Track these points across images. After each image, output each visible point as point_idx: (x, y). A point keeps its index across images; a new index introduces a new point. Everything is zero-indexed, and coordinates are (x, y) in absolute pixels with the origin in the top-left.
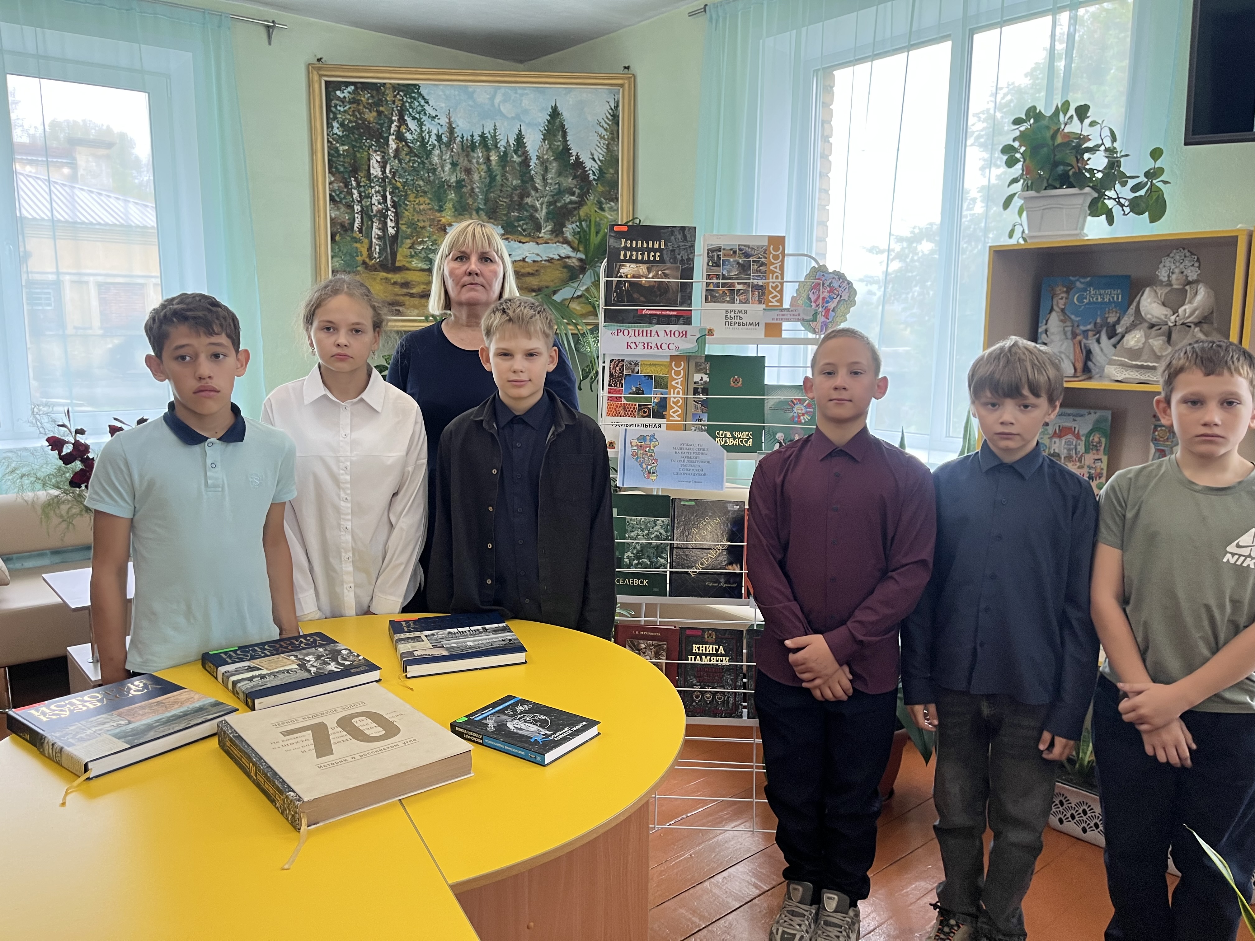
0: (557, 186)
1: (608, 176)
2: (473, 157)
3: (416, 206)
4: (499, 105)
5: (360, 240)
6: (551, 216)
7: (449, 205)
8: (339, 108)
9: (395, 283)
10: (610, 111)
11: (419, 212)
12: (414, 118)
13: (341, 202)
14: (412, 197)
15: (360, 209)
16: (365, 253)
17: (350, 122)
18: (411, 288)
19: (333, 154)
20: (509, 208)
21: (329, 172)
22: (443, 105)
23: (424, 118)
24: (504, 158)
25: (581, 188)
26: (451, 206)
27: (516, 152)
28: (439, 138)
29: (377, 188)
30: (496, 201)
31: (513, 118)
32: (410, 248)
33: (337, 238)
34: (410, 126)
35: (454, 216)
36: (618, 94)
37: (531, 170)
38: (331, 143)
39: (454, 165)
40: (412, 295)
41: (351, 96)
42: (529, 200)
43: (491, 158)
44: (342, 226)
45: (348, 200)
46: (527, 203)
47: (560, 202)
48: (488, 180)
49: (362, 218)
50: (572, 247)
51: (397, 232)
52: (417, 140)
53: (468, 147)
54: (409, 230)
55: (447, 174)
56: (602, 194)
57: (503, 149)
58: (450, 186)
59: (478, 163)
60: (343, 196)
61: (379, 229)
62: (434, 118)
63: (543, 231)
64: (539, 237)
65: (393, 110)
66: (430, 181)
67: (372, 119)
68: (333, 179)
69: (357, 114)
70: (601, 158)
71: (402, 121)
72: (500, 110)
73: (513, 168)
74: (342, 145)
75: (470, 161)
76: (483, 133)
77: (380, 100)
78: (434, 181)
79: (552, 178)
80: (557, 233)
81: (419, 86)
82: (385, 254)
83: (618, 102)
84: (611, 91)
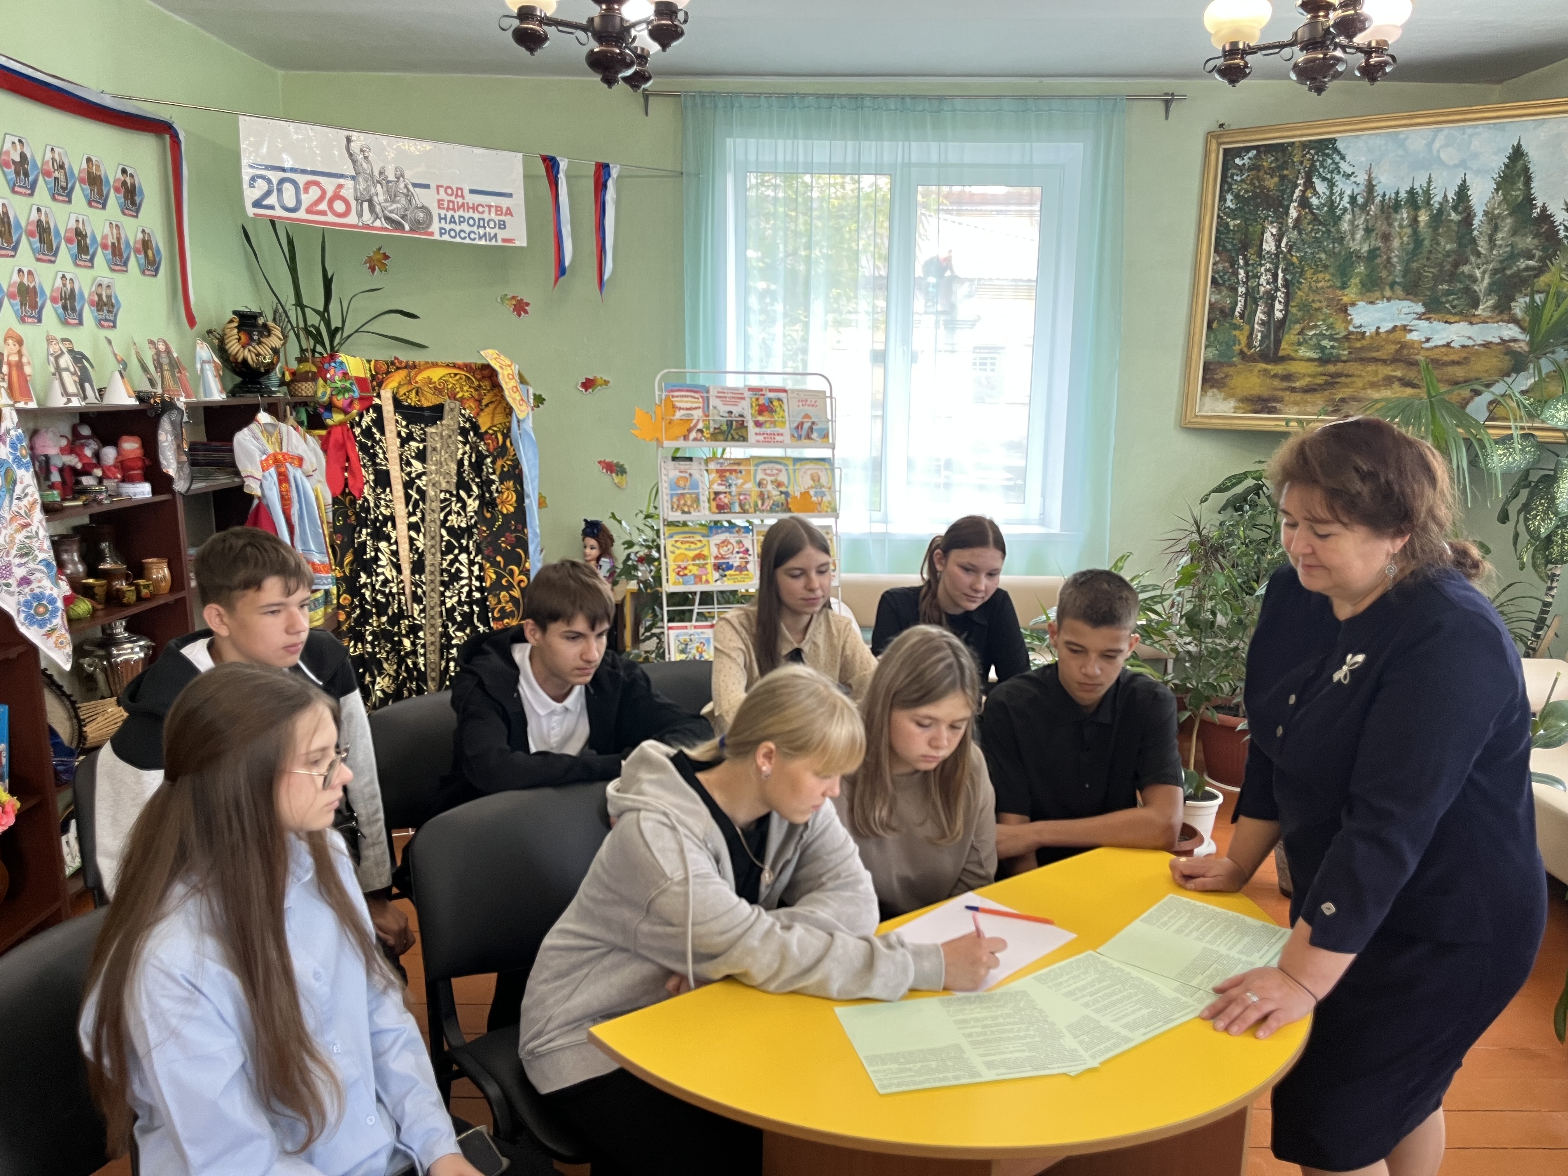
0: (1508, 249)
2: (1396, 220)
3: (1313, 284)
4: (1438, 151)
5: (1241, 326)
6: (1495, 288)
7: (1355, 281)
8: (1235, 177)
9: (1275, 376)
11: (1316, 291)
12: (1324, 179)
13: (1223, 284)
14: (1309, 274)
15: (1244, 291)
16: (1244, 341)
17: (1247, 192)
18: (1294, 382)
19: (1222, 229)
20: (1436, 281)
21: (1216, 251)
22: (1363, 159)
23: (1337, 177)
24: (1438, 218)
25: (1544, 250)
26: (1357, 281)
27: (1455, 208)
28: (1353, 199)
29: (1268, 265)
30: (1419, 273)
31: (1456, 166)
32: (1299, 334)
33: (1215, 325)
34: (1318, 189)
35: (1360, 294)
37: (1473, 230)
38: (1221, 218)
39: (1368, 231)
41: (1251, 162)
42: (1466, 269)
43: (1420, 219)
44: (1222, 311)
45: (1232, 282)
46: (1463, 273)
47: (1511, 268)
48: (1411, 246)
49: (1246, 301)
50: (1521, 327)
51: (1285, 316)
52: (1324, 205)
53: (1389, 207)
54: (1300, 314)
55: (1359, 244)
57: (1437, 206)
58: (1360, 257)
59: (1401, 226)
60: (1226, 277)
61: (1264, 313)
62: (1349, 176)
63: (1481, 307)
64: (1474, 315)
65: (1299, 171)
66: (1334, 252)
67: (1272, 187)
68: (1218, 259)
69: (1256, 182)
71: (1309, 184)
72: (1439, 157)
73: (1449, 229)
74: (1234, 219)
75: (1390, 225)
76: (1412, 189)
77: (1286, 162)
78: (1340, 252)
79: (1503, 238)
80: (1503, 310)
81: (1335, 140)
82: (1267, 342)
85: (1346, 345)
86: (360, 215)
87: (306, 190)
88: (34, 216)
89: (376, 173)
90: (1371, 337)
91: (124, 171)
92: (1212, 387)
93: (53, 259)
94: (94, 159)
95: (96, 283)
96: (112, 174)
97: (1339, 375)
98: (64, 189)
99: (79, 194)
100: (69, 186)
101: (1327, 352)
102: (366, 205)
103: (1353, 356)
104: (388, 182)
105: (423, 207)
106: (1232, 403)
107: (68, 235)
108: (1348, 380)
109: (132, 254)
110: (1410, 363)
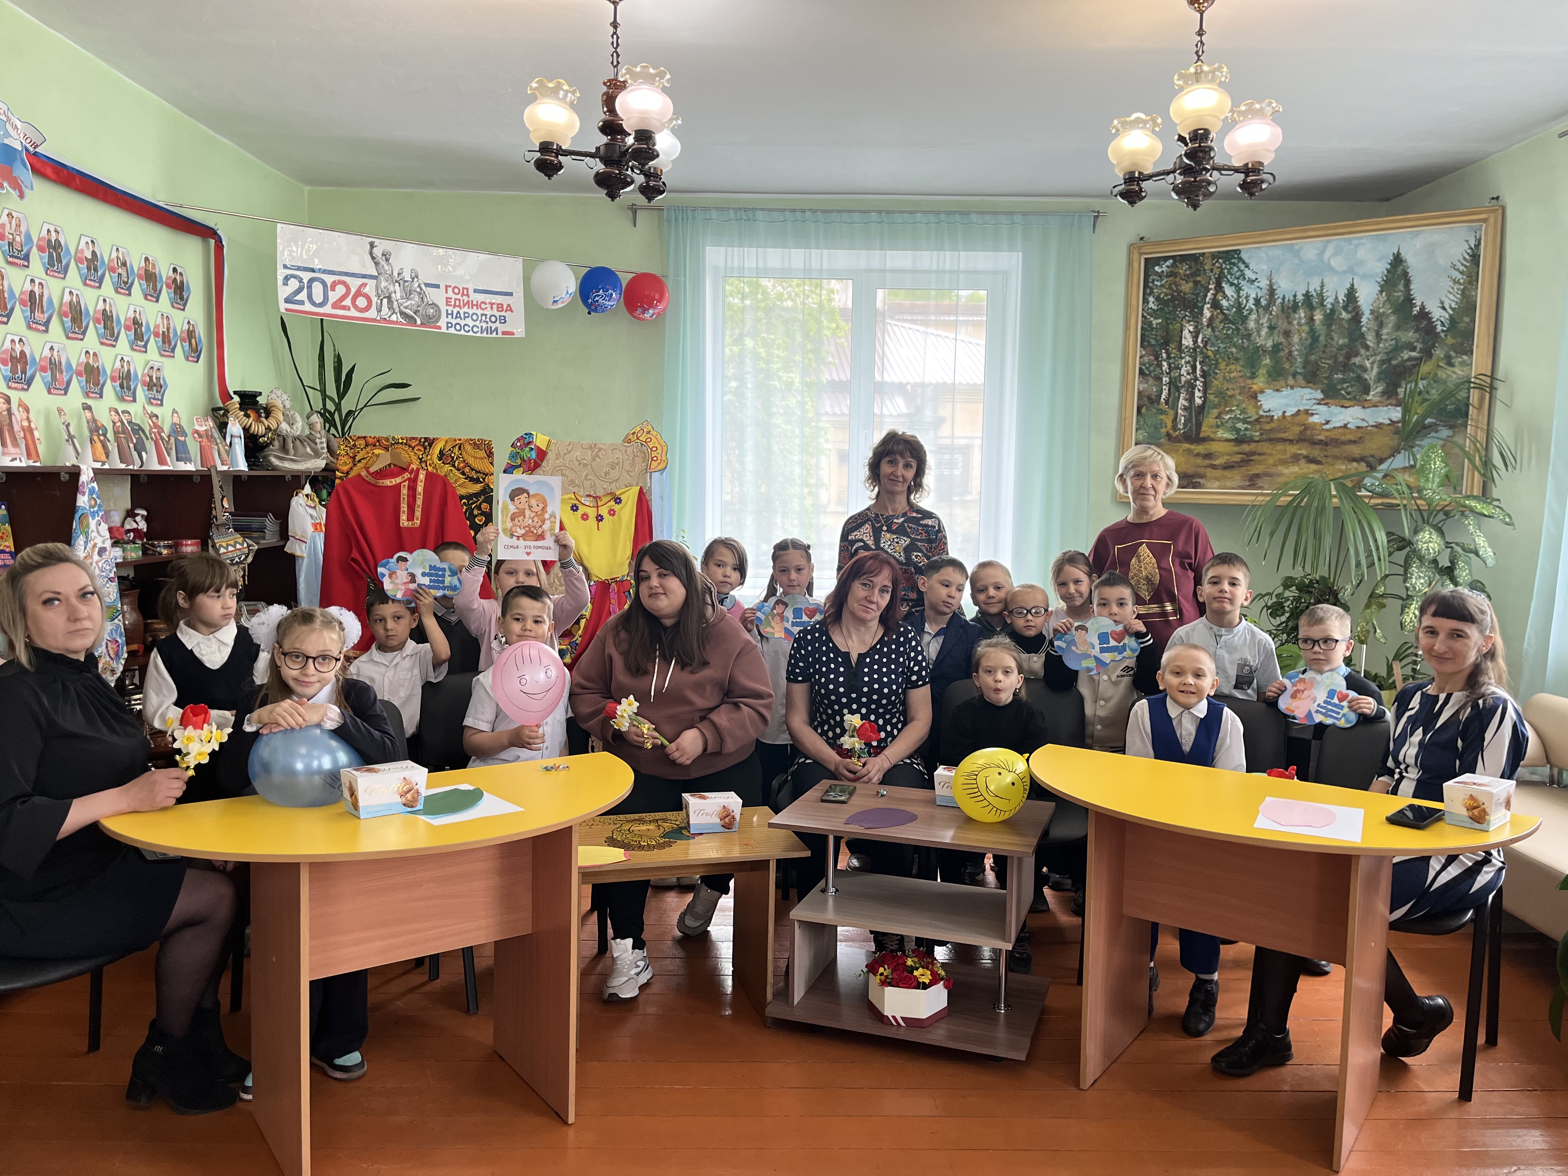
0: (1393, 342)
1: (1461, 326)
2: (1295, 319)
3: (1227, 374)
4: (1329, 260)
5: (1166, 411)
6: (1383, 376)
8: (1156, 283)
9: (1198, 455)
10: (1469, 251)
11: (1229, 381)
12: (1232, 284)
14: (1222, 365)
15: (1168, 380)
16: (1169, 424)
17: (1166, 295)
18: (1215, 459)
19: (1147, 328)
20: (1331, 371)
21: (1142, 346)
22: (1265, 267)
23: (1243, 283)
24: (1331, 317)
25: (1423, 343)
26: (1264, 371)
27: (1345, 308)
28: (1257, 301)
29: (1188, 358)
30: (1317, 364)
31: (1344, 272)
32: (1216, 418)
33: (1144, 410)
34: (1227, 293)
35: (1268, 382)
36: (1481, 230)
37: (1362, 327)
38: (1145, 317)
39: (1271, 328)
41: (1169, 270)
42: (1357, 360)
43: (1315, 318)
44: (1149, 398)
45: (1157, 373)
46: (1355, 363)
47: (1395, 358)
48: (1309, 341)
49: (1169, 390)
51: (1204, 402)
52: (1233, 307)
53: (1289, 308)
54: (1217, 400)
55: (1264, 340)
56: (1453, 347)
57: (1329, 306)
58: (1265, 351)
59: (1299, 324)
60: (1152, 368)
61: (1186, 400)
62: (1254, 281)
63: (1372, 393)
64: (1366, 400)
65: (1210, 277)
66: (1243, 347)
67: (1187, 290)
68: (1144, 353)
69: (1173, 286)
70: (1453, 305)
71: (1219, 288)
72: (1329, 264)
73: (1341, 326)
74: (1156, 318)
75: (1290, 323)
76: (1308, 292)
77: (1198, 270)
78: (1248, 347)
79: (1388, 334)
80: (1390, 394)
81: (1240, 251)
82: (1190, 425)
83: (1480, 240)
84: (1470, 229)
85: (1258, 427)
86: (379, 310)
87: (333, 289)
88: (101, 306)
89: (395, 274)
90: (1278, 420)
91: (175, 270)
93: (114, 343)
94: (150, 259)
95: (149, 366)
96: (164, 272)
97: (1253, 453)
98: (125, 283)
99: (136, 289)
100: (130, 281)
102: (385, 301)
103: (1264, 436)
104: (406, 281)
105: (433, 304)
107: (127, 323)
108: (1261, 458)
109: (179, 342)
110: (1314, 443)
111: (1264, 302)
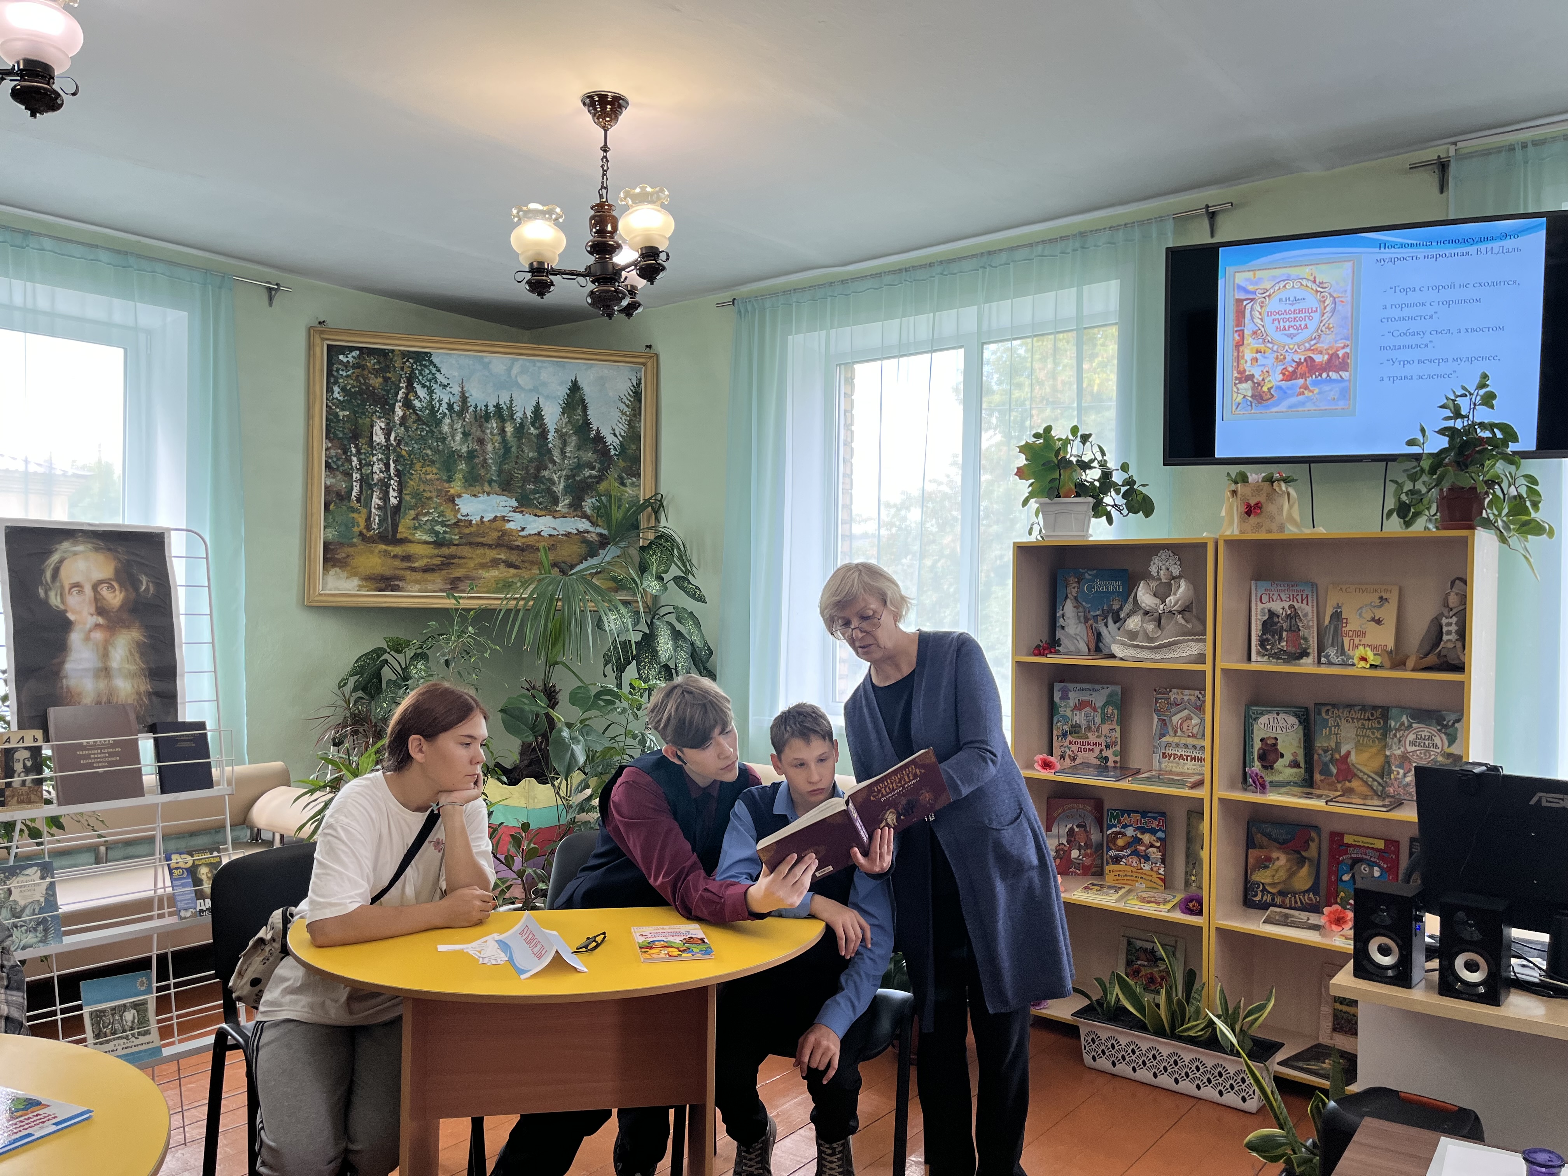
0: (576, 460)
1: (630, 452)
2: (487, 428)
3: (423, 476)
4: (516, 377)
5: (357, 509)
6: (569, 490)
7: (459, 476)
8: (341, 372)
9: (395, 556)
10: (633, 388)
11: (426, 482)
12: (424, 386)
13: (337, 469)
14: (418, 466)
15: (359, 477)
16: (362, 524)
18: (414, 562)
19: (332, 419)
21: (327, 438)
22: (456, 374)
23: (435, 386)
24: (520, 430)
25: (601, 463)
26: (461, 476)
28: (450, 406)
29: (380, 456)
30: (510, 473)
31: (531, 390)
32: (414, 519)
33: (332, 507)
34: (419, 393)
35: (465, 487)
36: (640, 371)
37: (548, 443)
38: (330, 407)
39: (466, 434)
40: (414, 569)
41: (355, 361)
42: (546, 473)
43: (506, 429)
44: (338, 494)
45: (345, 467)
46: (544, 476)
47: (579, 475)
48: (502, 451)
49: (361, 487)
50: (591, 522)
51: (400, 502)
52: (426, 408)
53: (481, 417)
54: (413, 501)
55: (458, 443)
56: (624, 469)
57: (519, 420)
58: (461, 456)
59: (492, 433)
60: (340, 463)
61: (380, 499)
62: (445, 386)
63: (560, 505)
64: (556, 511)
65: (401, 377)
66: (438, 450)
67: (377, 385)
68: (330, 445)
69: (361, 379)
70: (622, 433)
71: (410, 388)
72: (517, 381)
73: (530, 440)
74: (343, 410)
75: (483, 432)
76: (498, 404)
77: (388, 366)
78: (443, 450)
79: (571, 451)
80: (576, 507)
81: (431, 354)
82: (385, 525)
83: (640, 380)
84: (632, 369)
85: (457, 531)
90: (477, 525)
92: (334, 566)
97: (454, 557)
101: (441, 536)
103: (464, 541)
106: (355, 582)
108: (462, 561)
110: (511, 548)
111: (457, 408)
